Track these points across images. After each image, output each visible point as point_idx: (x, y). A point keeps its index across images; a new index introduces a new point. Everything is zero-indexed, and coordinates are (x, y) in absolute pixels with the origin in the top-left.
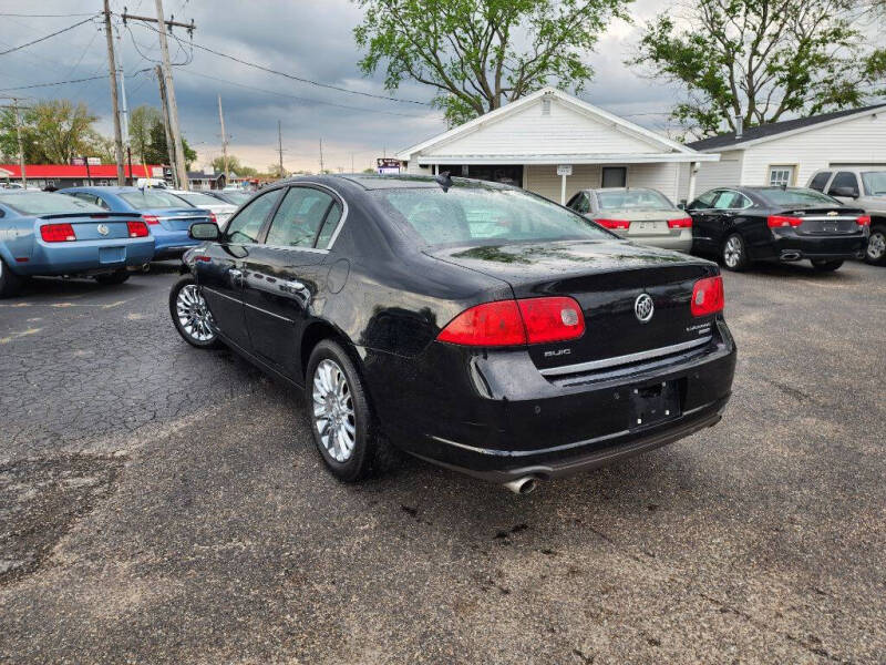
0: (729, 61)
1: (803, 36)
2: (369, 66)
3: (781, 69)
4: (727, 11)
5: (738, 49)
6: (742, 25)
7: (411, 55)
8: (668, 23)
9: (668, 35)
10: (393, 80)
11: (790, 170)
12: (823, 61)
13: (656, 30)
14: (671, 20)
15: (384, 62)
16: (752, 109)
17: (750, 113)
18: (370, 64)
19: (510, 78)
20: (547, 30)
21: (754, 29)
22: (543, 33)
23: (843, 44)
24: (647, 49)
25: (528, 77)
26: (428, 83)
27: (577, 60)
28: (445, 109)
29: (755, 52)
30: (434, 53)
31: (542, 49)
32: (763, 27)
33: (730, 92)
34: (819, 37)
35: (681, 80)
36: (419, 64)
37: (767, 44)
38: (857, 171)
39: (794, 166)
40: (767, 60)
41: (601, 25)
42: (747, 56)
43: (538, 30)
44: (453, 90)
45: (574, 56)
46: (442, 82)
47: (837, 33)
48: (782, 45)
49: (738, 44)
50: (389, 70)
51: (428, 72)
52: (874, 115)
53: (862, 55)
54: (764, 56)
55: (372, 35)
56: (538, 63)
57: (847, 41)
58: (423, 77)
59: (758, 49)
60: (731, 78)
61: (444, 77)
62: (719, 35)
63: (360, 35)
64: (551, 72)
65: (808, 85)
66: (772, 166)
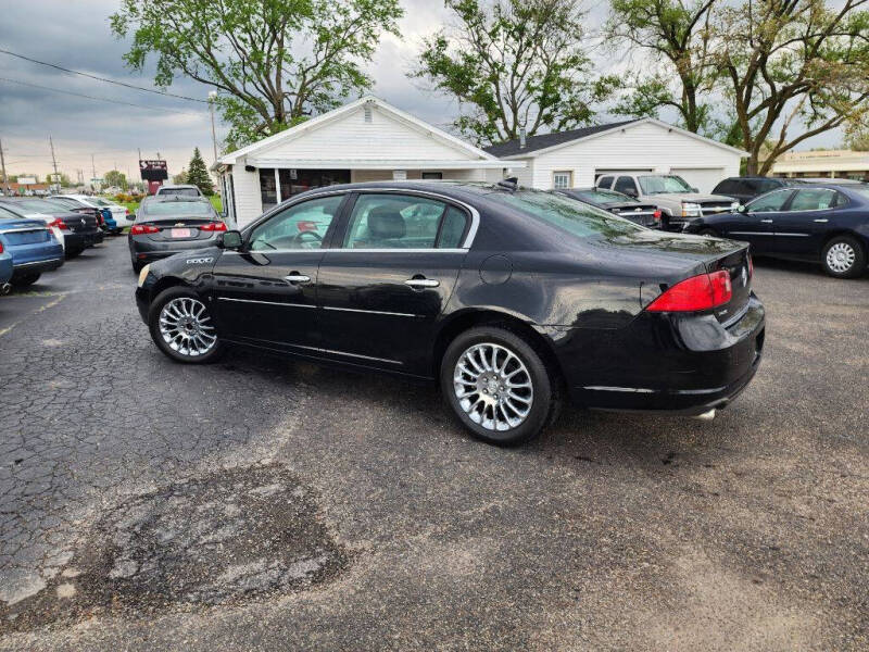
0: (495, 79)
1: (548, 61)
2: (136, 61)
3: (537, 88)
4: (490, 34)
5: (502, 69)
6: (502, 48)
7: (184, 51)
8: (444, 42)
9: (444, 52)
10: (164, 76)
11: (568, 175)
12: (568, 84)
13: (433, 46)
14: (446, 39)
15: (153, 57)
16: (516, 123)
17: (515, 127)
18: (137, 58)
19: (289, 82)
20: (324, 37)
21: (514, 52)
22: (321, 41)
23: (580, 69)
24: (425, 65)
25: (311, 81)
26: (205, 82)
27: (356, 69)
28: (224, 111)
29: (515, 73)
30: (208, 50)
31: (322, 55)
32: (521, 52)
33: (498, 107)
34: (562, 63)
35: (453, 93)
36: (193, 61)
37: (524, 67)
38: (634, 175)
39: (571, 172)
40: (526, 79)
41: (374, 37)
42: (510, 76)
43: (317, 37)
44: (234, 90)
45: (353, 64)
46: (221, 83)
47: (575, 60)
48: (534, 69)
49: (500, 65)
50: (160, 65)
51: (205, 71)
52: (623, 130)
53: (592, 80)
54: (522, 77)
55: (134, 27)
56: (319, 68)
57: (582, 66)
58: (199, 76)
59: (518, 70)
60: (498, 94)
61: (222, 77)
62: (485, 56)
63: (118, 24)
64: (334, 78)
65: (559, 103)
66: (555, 172)
